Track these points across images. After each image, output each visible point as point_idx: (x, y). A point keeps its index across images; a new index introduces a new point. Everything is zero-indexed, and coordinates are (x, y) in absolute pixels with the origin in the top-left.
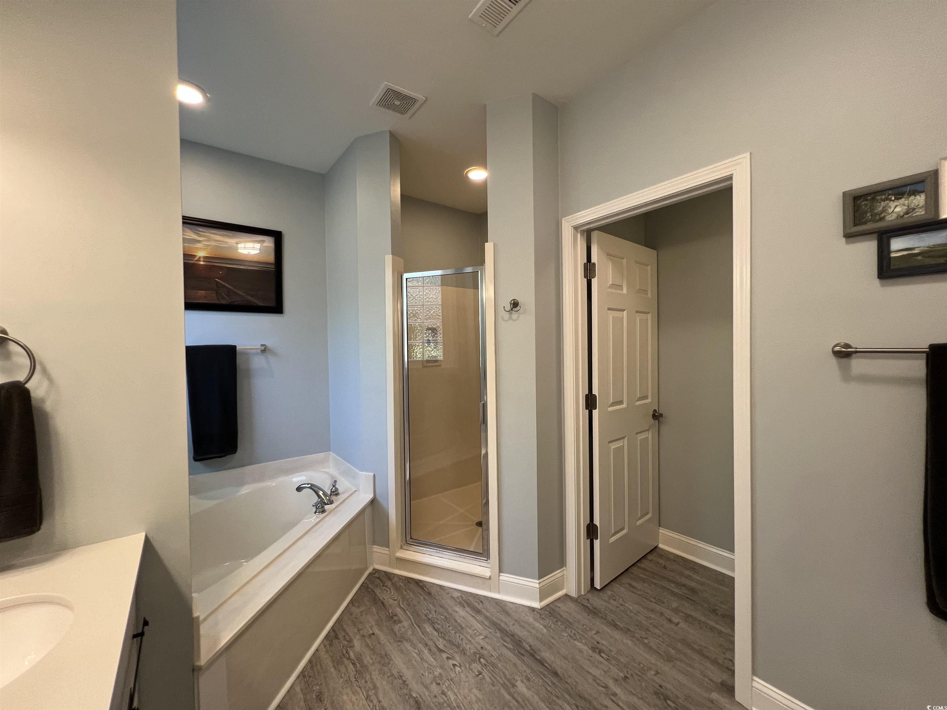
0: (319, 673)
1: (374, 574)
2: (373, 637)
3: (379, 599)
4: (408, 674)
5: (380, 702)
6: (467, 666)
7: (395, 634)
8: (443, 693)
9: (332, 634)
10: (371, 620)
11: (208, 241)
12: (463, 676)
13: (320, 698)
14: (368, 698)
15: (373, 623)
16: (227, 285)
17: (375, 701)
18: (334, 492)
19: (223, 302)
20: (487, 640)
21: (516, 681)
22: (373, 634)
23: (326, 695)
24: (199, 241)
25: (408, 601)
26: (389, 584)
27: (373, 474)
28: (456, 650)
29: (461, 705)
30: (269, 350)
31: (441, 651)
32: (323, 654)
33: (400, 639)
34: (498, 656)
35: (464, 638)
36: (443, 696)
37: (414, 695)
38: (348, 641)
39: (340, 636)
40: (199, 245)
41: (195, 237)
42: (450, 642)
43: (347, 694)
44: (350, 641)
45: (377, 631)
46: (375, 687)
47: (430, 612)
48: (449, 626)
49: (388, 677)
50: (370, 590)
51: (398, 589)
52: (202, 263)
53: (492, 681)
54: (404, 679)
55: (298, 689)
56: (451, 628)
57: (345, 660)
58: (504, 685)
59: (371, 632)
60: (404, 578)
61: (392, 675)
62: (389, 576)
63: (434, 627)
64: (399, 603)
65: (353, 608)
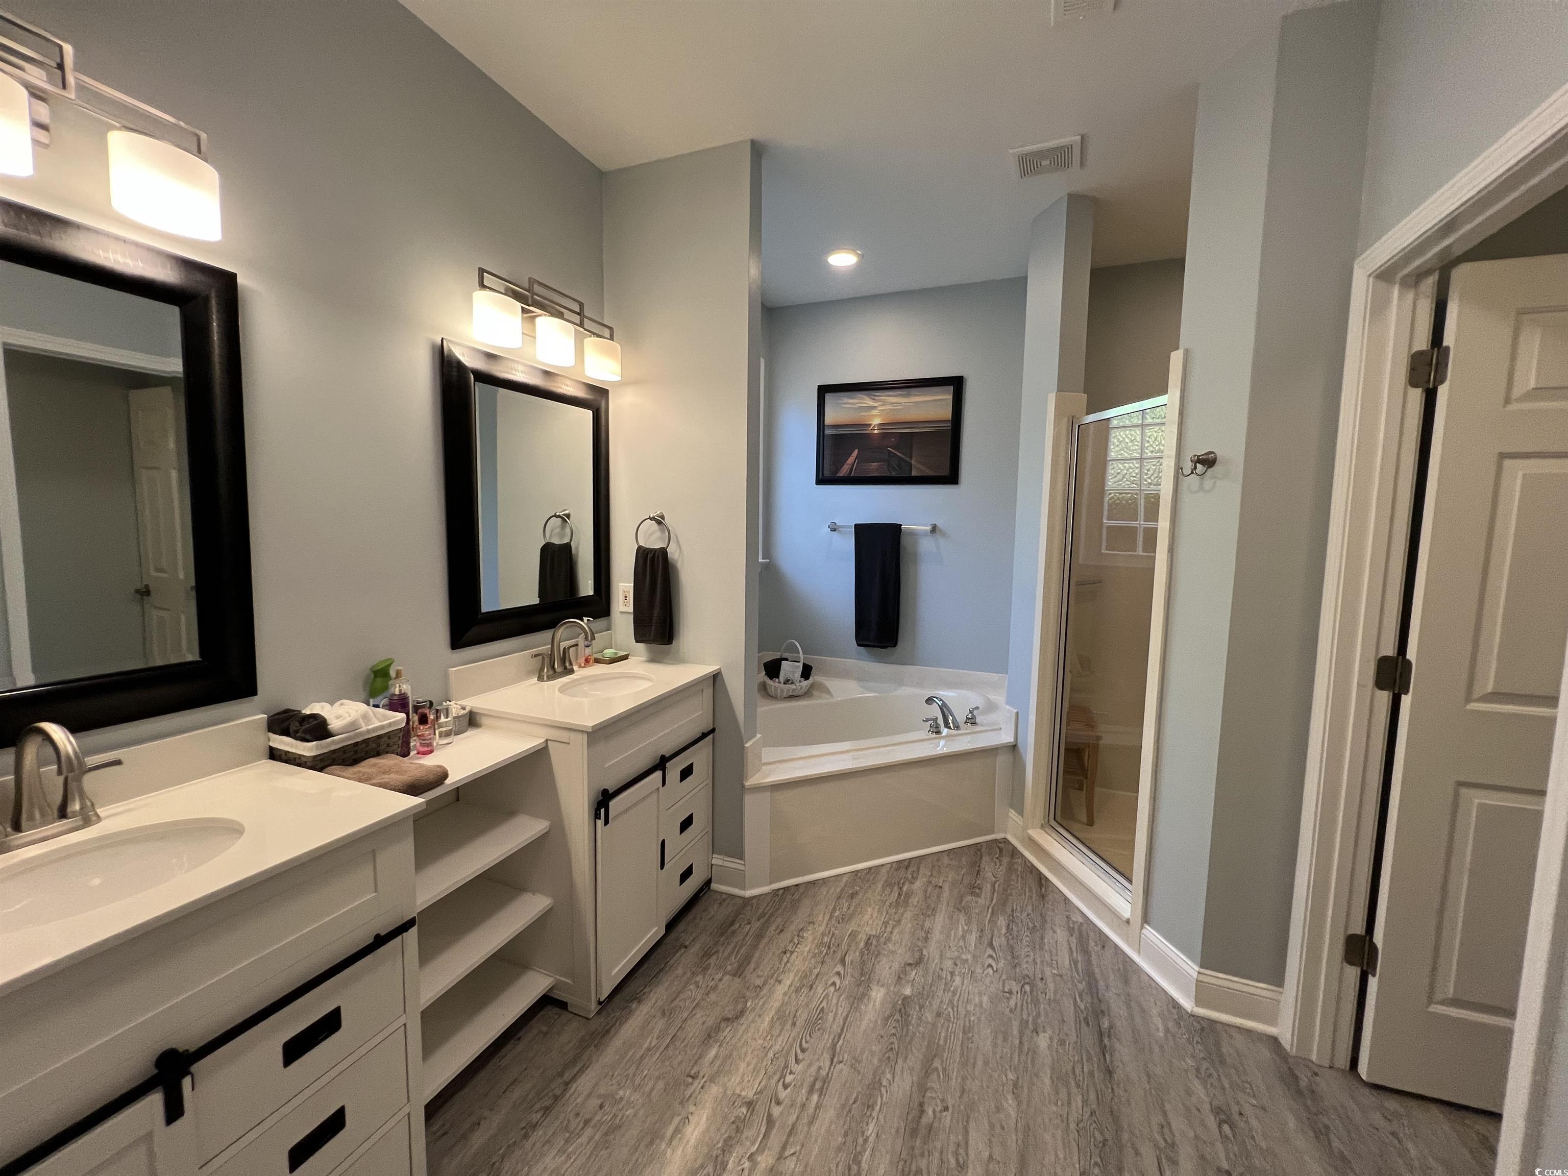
0: (868, 880)
1: (1000, 843)
2: (938, 888)
3: (979, 866)
4: (936, 935)
5: (891, 933)
6: (1004, 977)
7: (961, 902)
8: (952, 974)
9: (906, 863)
10: (950, 876)
11: (883, 405)
12: (988, 980)
13: (852, 896)
14: (885, 924)
15: (950, 879)
16: (899, 454)
17: (889, 930)
18: (969, 719)
19: (894, 474)
20: (1058, 978)
21: (1044, 1032)
22: (941, 887)
23: (860, 897)
24: (874, 408)
25: (1008, 886)
26: (1005, 860)
27: (1015, 711)
28: (1009, 958)
29: (958, 994)
30: (940, 530)
31: (991, 945)
32: (884, 871)
33: (960, 907)
34: (1052, 998)
35: (1032, 957)
36: (949, 975)
37: (925, 952)
38: (913, 877)
39: (910, 870)
40: (875, 412)
41: (871, 403)
42: (1011, 949)
43: (874, 909)
44: (915, 878)
45: (946, 888)
46: (899, 922)
47: (1021, 912)
48: (1027, 936)
49: (917, 924)
50: (979, 853)
51: (1010, 869)
52: (876, 432)
53: (1015, 1008)
54: (929, 935)
55: (845, 879)
56: (1028, 939)
57: (896, 888)
58: (1024, 1024)
59: (941, 885)
60: (1029, 865)
61: (922, 926)
62: (1014, 852)
63: (1009, 925)
64: (995, 882)
65: (946, 857)
